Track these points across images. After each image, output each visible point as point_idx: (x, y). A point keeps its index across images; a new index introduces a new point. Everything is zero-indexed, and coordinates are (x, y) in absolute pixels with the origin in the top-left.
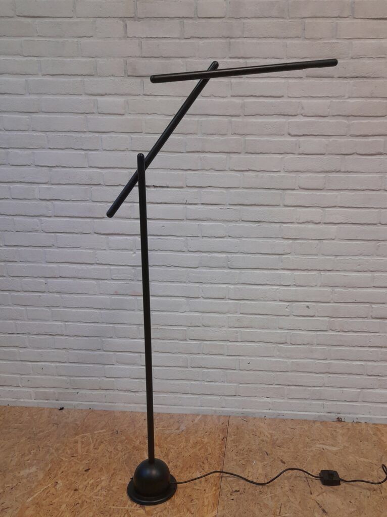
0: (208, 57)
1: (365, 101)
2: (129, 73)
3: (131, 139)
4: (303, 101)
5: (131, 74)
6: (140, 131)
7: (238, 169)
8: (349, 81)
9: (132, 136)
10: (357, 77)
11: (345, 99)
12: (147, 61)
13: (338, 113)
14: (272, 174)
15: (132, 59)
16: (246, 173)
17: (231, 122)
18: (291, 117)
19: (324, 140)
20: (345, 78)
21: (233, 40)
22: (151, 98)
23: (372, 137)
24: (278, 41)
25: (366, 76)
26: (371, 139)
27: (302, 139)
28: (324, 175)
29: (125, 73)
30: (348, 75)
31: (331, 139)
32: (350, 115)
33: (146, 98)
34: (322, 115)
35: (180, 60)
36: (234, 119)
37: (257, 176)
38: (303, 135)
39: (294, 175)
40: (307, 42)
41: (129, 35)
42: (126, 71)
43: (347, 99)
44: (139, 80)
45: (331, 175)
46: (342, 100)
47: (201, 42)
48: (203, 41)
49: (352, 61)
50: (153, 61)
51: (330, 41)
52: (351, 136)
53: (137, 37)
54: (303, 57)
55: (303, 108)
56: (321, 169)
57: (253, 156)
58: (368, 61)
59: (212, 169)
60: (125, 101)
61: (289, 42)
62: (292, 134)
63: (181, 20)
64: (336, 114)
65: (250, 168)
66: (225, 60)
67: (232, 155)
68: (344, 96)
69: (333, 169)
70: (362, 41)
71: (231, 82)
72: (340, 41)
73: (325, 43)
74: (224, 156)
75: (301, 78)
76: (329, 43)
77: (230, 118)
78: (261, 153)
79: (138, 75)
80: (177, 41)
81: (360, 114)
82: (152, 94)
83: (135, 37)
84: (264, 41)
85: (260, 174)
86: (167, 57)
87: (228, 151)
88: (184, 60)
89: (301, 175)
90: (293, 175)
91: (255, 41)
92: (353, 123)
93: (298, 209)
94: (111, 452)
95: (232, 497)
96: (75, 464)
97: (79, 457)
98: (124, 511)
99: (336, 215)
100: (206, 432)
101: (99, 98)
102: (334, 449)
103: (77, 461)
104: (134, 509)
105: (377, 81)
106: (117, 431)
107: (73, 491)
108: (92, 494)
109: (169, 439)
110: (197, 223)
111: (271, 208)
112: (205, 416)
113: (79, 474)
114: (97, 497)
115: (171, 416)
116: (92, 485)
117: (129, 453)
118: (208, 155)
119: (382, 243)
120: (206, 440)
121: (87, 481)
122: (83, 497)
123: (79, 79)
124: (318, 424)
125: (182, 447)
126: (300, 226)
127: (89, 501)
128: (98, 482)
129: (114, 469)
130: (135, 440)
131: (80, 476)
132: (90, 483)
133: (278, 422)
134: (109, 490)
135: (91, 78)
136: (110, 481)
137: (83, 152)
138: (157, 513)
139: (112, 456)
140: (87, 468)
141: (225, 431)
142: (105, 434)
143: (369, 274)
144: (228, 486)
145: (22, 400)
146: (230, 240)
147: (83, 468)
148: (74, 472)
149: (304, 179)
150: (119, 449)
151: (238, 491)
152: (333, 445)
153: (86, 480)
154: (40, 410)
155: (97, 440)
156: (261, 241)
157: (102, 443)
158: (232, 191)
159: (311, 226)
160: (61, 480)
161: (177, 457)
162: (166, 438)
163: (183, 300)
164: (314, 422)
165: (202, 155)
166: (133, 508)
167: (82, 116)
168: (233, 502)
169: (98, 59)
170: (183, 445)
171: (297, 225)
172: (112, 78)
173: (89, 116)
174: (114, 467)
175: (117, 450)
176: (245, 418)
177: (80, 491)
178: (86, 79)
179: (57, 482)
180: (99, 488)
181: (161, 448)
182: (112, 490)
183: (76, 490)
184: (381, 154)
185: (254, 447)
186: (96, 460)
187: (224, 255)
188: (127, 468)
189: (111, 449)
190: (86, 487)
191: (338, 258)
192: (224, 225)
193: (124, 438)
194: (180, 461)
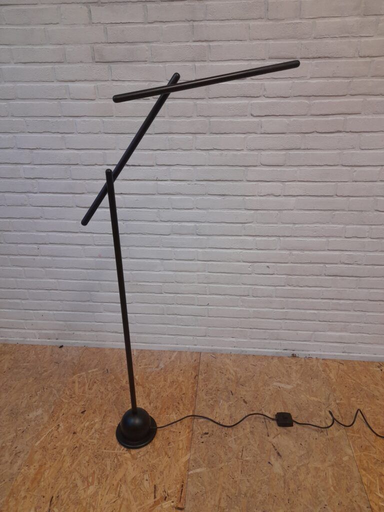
0: (172, 41)
1: (326, 81)
2: (97, 60)
3: (103, 122)
4: (265, 83)
5: (98, 60)
6: (111, 115)
7: (203, 149)
8: (311, 61)
9: (104, 120)
10: (319, 58)
11: (308, 79)
12: (112, 47)
13: (301, 94)
14: (235, 153)
15: (98, 45)
16: (211, 152)
17: (196, 105)
18: (253, 98)
19: (285, 119)
20: (308, 58)
21: (195, 24)
22: (119, 83)
23: (331, 116)
24: (240, 23)
25: (329, 56)
26: (330, 118)
27: (263, 119)
28: (285, 153)
29: (93, 59)
30: (311, 56)
31: (292, 119)
32: (311, 95)
33: (115, 83)
34: (284, 96)
35: (144, 45)
36: (198, 102)
37: (221, 155)
38: (265, 116)
39: (257, 153)
40: (271, 22)
41: (93, 21)
42: (93, 58)
43: (309, 79)
44: (106, 66)
45: (291, 152)
46: (303, 81)
47: (164, 26)
48: (167, 25)
49: (315, 41)
50: (119, 46)
51: (293, 22)
52: (312, 115)
53: (102, 22)
54: (267, 38)
55: (265, 90)
56: (282, 148)
57: (218, 136)
58: (331, 41)
59: (179, 149)
60: (95, 86)
61: (251, 23)
62: (255, 115)
63: (144, 4)
64: (298, 95)
65: (215, 148)
66: (188, 44)
67: (198, 136)
68: (306, 77)
69: (294, 147)
70: (326, 20)
71: (195, 66)
72: (304, 21)
73: (288, 24)
74: (190, 137)
75: (264, 59)
76: (292, 23)
77: (195, 101)
78: (225, 133)
79: (105, 61)
80: (141, 26)
81: (320, 94)
82: (120, 79)
83: (100, 23)
84: (227, 23)
85: (225, 153)
86: (132, 42)
87: (194, 132)
88: (148, 44)
89: (263, 153)
90: (255, 153)
91: (218, 23)
92: (314, 103)
93: (260, 183)
94: (102, 393)
95: (202, 440)
96: (73, 406)
97: (77, 398)
98: (114, 454)
99: (295, 188)
100: (181, 370)
101: (70, 84)
102: (289, 387)
103: (74, 402)
104: (122, 453)
105: (339, 61)
106: (107, 370)
107: (72, 434)
108: (87, 437)
109: (150, 378)
110: (168, 197)
111: (235, 183)
112: (180, 352)
113: (77, 417)
114: (91, 441)
115: (152, 353)
116: (88, 427)
117: (117, 393)
118: (175, 136)
119: (337, 212)
120: (181, 379)
121: (84, 424)
122: (81, 440)
123: (50, 66)
124: (276, 360)
125: (161, 386)
126: (261, 198)
127: (85, 445)
128: (92, 424)
129: (105, 411)
130: (122, 379)
131: (77, 418)
132: (86, 425)
133: (241, 358)
134: (101, 433)
135: (61, 65)
136: (102, 424)
137: (60, 136)
138: (140, 457)
139: (104, 396)
140: (83, 410)
141: (196, 368)
142: (97, 373)
143: (324, 240)
144: (199, 428)
145: (28, 340)
146: (197, 211)
147: (80, 410)
148: (73, 415)
149: (267, 156)
150: (109, 390)
151: (207, 434)
152: (288, 384)
153: (82, 423)
154: (44, 347)
155: (91, 380)
156: (225, 211)
157: (95, 382)
158: (198, 168)
159: (272, 198)
160: (63, 422)
161: (157, 397)
162: (148, 377)
163: (158, 261)
164: (273, 358)
165: (170, 136)
166: (121, 451)
167: (56, 102)
168: (203, 445)
169: (66, 46)
170: (162, 384)
171: (258, 198)
172: (81, 65)
173: (62, 102)
174: (105, 408)
175: (108, 390)
176: (214, 354)
177: (78, 434)
178: (57, 66)
179: (59, 425)
180: (93, 430)
181: (143, 387)
182: (104, 433)
183: (74, 433)
184: (340, 132)
185: (221, 386)
186: (90, 401)
187: (193, 224)
188: (116, 409)
189: (102, 390)
190: (83, 430)
191: (297, 226)
192: (192, 198)
193: (114, 377)
194: (159, 401)
